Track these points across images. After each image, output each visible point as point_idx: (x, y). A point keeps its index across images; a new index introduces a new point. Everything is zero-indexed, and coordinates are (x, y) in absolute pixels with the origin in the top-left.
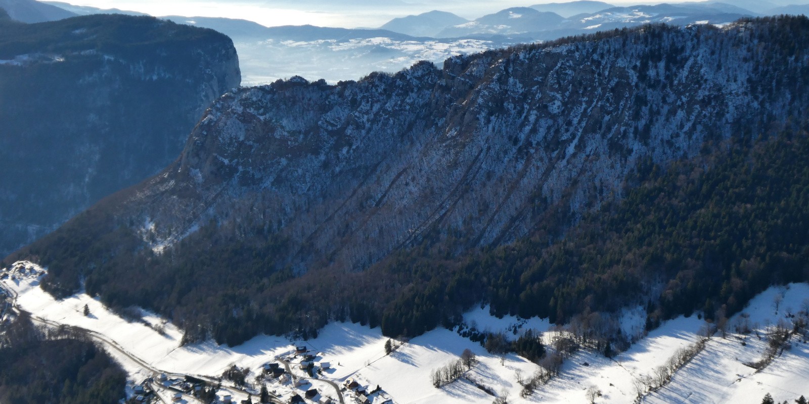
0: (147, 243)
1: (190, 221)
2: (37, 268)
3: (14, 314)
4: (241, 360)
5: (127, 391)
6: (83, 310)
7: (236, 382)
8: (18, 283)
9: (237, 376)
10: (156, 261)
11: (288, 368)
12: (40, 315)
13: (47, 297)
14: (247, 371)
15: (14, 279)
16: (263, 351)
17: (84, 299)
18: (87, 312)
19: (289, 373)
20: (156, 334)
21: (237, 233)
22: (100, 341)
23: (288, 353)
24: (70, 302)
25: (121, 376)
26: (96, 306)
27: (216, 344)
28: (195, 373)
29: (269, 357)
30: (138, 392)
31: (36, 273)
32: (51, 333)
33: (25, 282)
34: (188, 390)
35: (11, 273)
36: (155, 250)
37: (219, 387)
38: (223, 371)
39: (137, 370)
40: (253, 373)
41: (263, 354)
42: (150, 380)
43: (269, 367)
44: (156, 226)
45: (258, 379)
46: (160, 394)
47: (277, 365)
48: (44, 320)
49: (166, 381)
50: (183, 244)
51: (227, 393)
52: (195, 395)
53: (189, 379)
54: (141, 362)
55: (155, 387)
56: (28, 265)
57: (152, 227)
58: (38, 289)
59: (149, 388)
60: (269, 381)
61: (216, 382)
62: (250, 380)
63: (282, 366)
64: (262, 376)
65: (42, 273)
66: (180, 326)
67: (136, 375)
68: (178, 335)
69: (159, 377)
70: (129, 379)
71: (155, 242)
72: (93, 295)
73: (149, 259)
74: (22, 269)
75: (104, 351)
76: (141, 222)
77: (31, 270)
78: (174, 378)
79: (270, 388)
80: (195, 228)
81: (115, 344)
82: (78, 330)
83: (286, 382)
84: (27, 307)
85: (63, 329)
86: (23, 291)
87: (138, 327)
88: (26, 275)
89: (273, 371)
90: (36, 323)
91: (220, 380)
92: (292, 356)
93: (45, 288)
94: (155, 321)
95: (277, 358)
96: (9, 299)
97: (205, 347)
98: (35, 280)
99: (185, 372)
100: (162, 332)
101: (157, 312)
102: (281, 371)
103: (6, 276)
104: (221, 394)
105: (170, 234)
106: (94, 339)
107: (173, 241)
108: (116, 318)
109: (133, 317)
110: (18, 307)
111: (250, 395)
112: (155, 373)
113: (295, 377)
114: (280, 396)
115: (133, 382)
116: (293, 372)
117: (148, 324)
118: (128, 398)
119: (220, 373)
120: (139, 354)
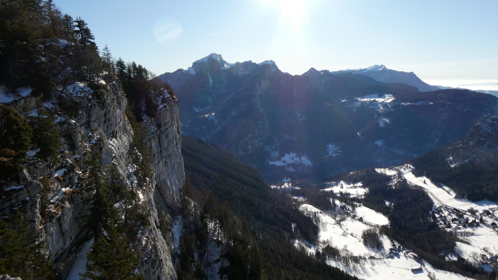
0: (449, 164)
1: (466, 159)
2: (412, 167)
3: (402, 179)
4: (475, 207)
5: (433, 208)
6: (423, 182)
7: (472, 214)
8: (405, 170)
9: (473, 212)
10: (451, 169)
11: (493, 213)
12: (410, 181)
13: (413, 176)
14: (477, 211)
15: (404, 169)
16: (484, 205)
17: (425, 178)
18: (425, 182)
19: (493, 215)
20: (447, 193)
21: (483, 164)
22: (427, 191)
23: (495, 208)
24: (420, 178)
25: (431, 203)
26: (428, 181)
27: (467, 200)
28: (457, 208)
29: (486, 207)
30: (436, 210)
31: (411, 168)
32: (412, 186)
33: (407, 170)
34: (454, 213)
35: (403, 167)
36: (451, 166)
37: (465, 214)
38: (468, 209)
39: (437, 203)
40: (479, 212)
41: (484, 206)
42: (441, 207)
43: (485, 211)
44: (453, 159)
45: (480, 214)
46: (444, 212)
47: (489, 211)
48: (410, 182)
49: (447, 208)
50: (461, 165)
51: (468, 216)
52: (456, 214)
53: (455, 209)
54: (439, 201)
55: (442, 209)
56: (409, 165)
57: (451, 158)
58: (411, 173)
59: (440, 209)
60: (485, 216)
61: (465, 212)
62: (477, 214)
63: (491, 212)
64: (482, 214)
65: (413, 168)
66: (455, 192)
67: (437, 204)
68: (454, 195)
69: (444, 206)
70: (434, 205)
71: (452, 164)
72: (428, 177)
73: (449, 169)
74: (407, 166)
75: (427, 195)
76: (448, 157)
77: (410, 167)
78: (449, 208)
79: (484, 218)
80: (467, 161)
81: (432, 194)
82: (420, 187)
83: (491, 218)
84: (406, 178)
85: (416, 186)
86: (406, 173)
87: (441, 189)
88: (408, 168)
89: (487, 213)
90: (408, 183)
91: (466, 212)
92: (496, 209)
93: (413, 173)
94: (447, 188)
95: (490, 209)
96: (402, 175)
97: (463, 200)
98: (411, 170)
99: (454, 207)
100: (448, 193)
101: (448, 186)
102: (490, 214)
103: (402, 168)
104: (465, 216)
105: (457, 162)
106: (425, 191)
107: (458, 164)
108: (434, 186)
109: (439, 186)
110: (404, 177)
111: (476, 218)
112: (443, 205)
113: (495, 217)
114: (488, 221)
115: (435, 206)
116: (495, 215)
117: (444, 189)
118: (432, 211)
119: (467, 210)
120: (439, 198)
